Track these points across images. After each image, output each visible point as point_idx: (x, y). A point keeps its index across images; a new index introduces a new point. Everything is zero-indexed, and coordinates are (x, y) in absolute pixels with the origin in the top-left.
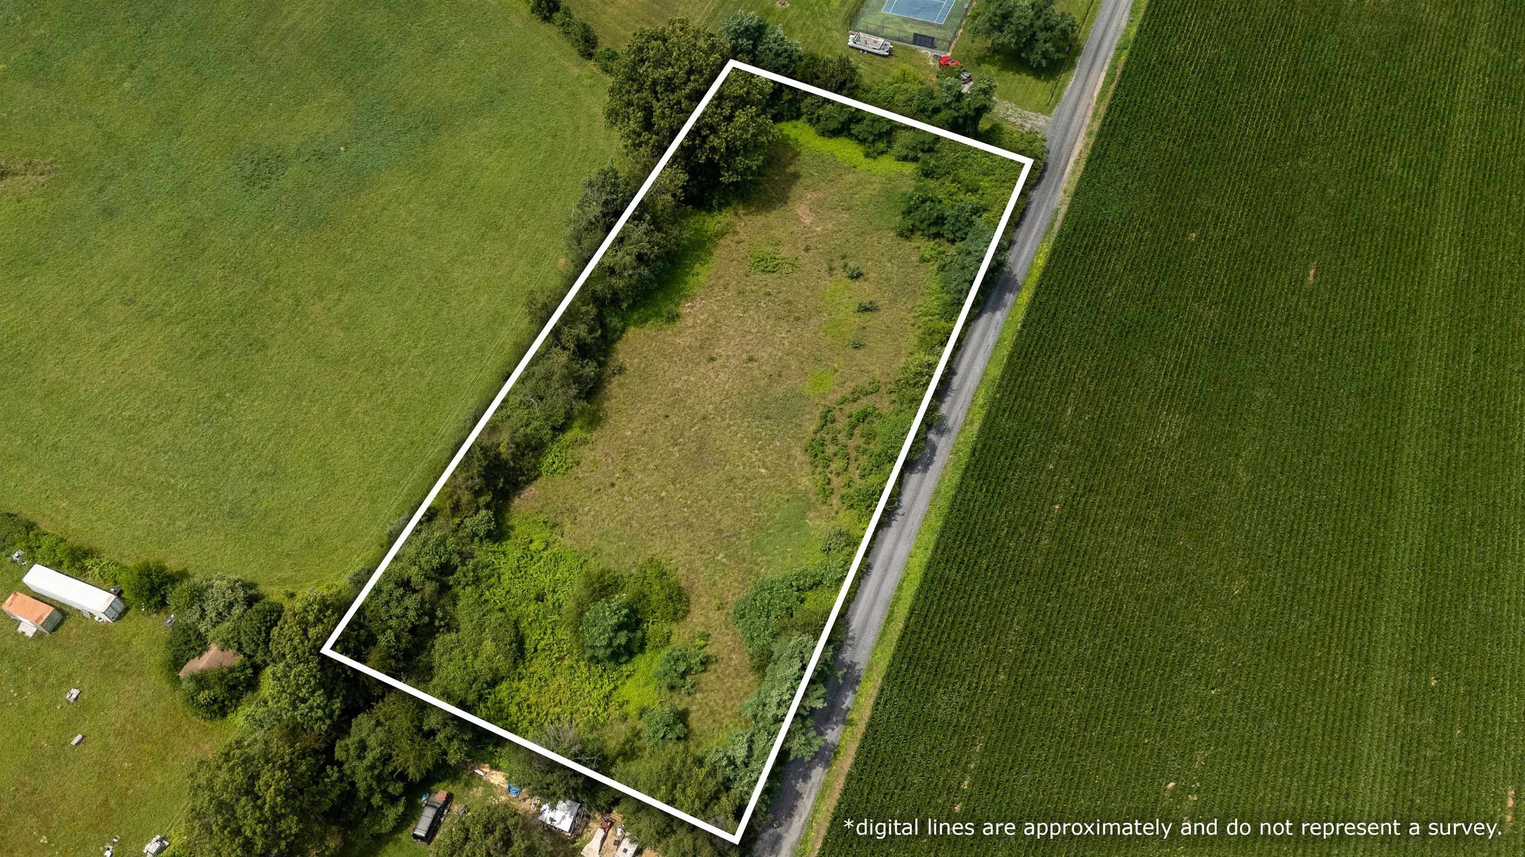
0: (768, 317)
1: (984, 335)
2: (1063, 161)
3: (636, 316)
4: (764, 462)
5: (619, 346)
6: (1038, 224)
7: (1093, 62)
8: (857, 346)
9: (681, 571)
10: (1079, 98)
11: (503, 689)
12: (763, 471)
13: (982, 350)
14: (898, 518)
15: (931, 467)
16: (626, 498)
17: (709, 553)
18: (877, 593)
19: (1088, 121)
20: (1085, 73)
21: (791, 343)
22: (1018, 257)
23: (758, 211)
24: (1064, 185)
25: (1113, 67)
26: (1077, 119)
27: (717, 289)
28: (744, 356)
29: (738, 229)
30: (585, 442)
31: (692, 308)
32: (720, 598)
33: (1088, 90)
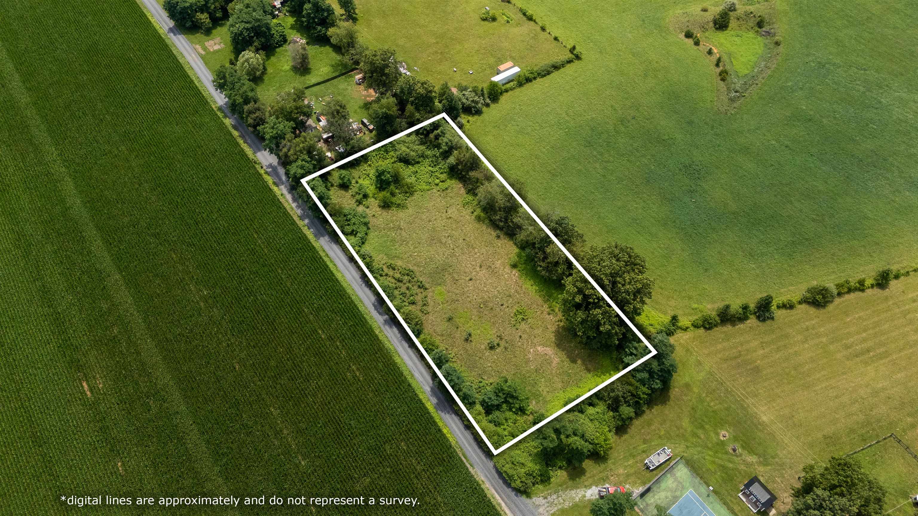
0: (489, 297)
4: (418, 256)
5: (511, 243)
8: (450, 319)
9: (395, 213)
12: (415, 254)
16: (438, 213)
17: (396, 223)
21: (468, 297)
23: (557, 331)
24: (488, 485)
27: (518, 288)
28: (474, 278)
29: (551, 316)
30: (472, 213)
31: (514, 275)
32: (377, 217)
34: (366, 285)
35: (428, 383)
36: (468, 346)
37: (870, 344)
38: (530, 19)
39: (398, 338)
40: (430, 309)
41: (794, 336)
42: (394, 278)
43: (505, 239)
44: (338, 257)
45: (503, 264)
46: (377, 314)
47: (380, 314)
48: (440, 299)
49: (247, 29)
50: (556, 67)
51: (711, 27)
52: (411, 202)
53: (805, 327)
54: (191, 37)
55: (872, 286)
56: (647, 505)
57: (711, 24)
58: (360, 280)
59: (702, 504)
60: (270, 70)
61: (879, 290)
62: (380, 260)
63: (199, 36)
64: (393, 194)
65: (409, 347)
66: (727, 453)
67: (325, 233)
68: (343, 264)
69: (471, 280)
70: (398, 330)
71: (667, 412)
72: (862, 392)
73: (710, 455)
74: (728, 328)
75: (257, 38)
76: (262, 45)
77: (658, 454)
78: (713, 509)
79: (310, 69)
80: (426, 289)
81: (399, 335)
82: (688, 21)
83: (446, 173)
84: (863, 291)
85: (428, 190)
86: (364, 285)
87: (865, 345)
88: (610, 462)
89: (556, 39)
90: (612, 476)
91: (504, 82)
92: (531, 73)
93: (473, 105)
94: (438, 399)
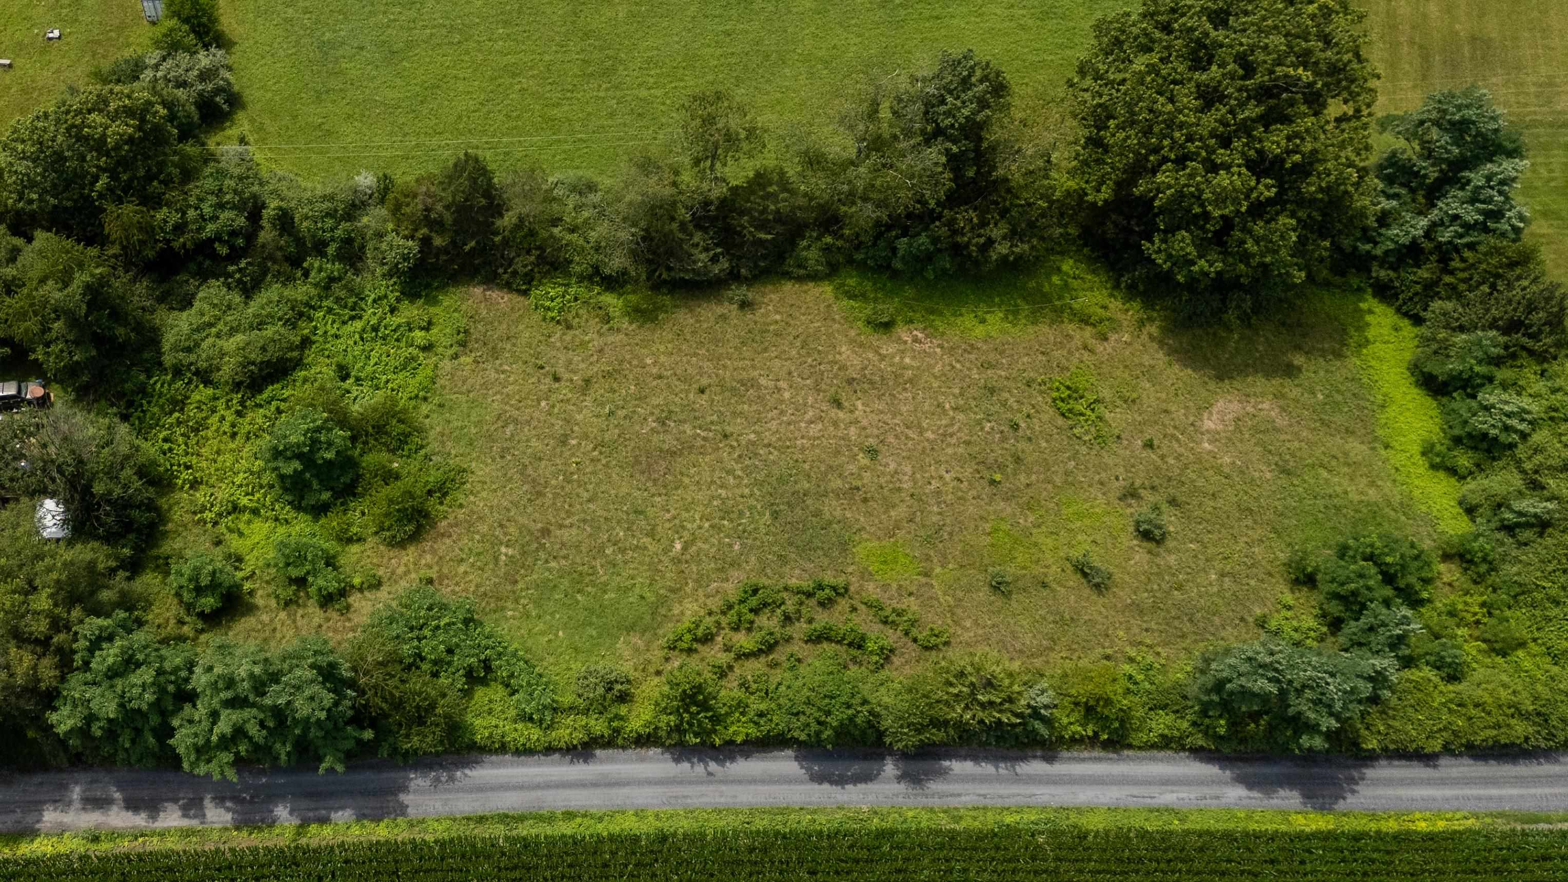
0: (968, 443)
1: (1166, 782)
3: (852, 282)
4: (693, 542)
5: (788, 287)
6: (1514, 792)
8: (999, 587)
9: (461, 514)
11: (202, 393)
12: (678, 546)
13: (1135, 790)
14: (700, 769)
15: (826, 786)
16: (543, 404)
17: (505, 534)
18: (548, 786)
21: (938, 492)
22: (1389, 782)
23: (1172, 352)
27: (972, 357)
28: (872, 441)
29: (1113, 337)
30: (607, 319)
31: (916, 340)
32: (442, 577)
34: (720, 762)
35: (1219, 782)
36: (1121, 594)
39: (999, 779)
40: (931, 621)
42: (748, 656)
43: (764, 295)
44: (538, 787)
45: (860, 345)
46: (861, 787)
47: (866, 778)
52: (445, 449)
58: (686, 766)
65: (1050, 759)
67: (402, 774)
68: (581, 785)
70: (965, 758)
80: (844, 589)
81: (987, 768)
83: (403, 299)
85: (434, 380)
86: (713, 766)
94: (1289, 782)
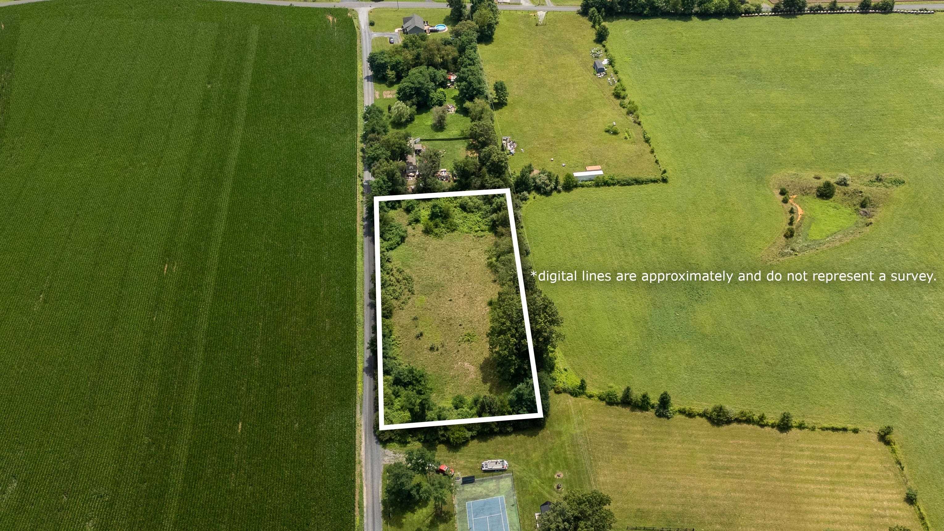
2: (368, 441)
7: (373, 511)
10: (373, 481)
19: (363, 470)
20: (375, 501)
24: (363, 428)
25: (362, 511)
26: (369, 467)
33: (370, 489)
36: (415, 341)
37: (734, 464)
38: (647, 141)
40: (406, 307)
41: (676, 436)
42: (396, 278)
45: (483, 301)
48: (418, 304)
49: (411, 88)
50: (638, 182)
51: (814, 193)
52: (447, 237)
53: (691, 433)
54: (378, 85)
55: (773, 426)
56: (463, 490)
57: (814, 191)
59: (503, 508)
60: (416, 122)
61: (778, 432)
62: (396, 263)
63: (383, 86)
64: (436, 226)
66: (551, 487)
69: (451, 300)
71: (528, 442)
72: (695, 492)
73: (536, 482)
74: (626, 411)
75: (416, 96)
76: (418, 102)
77: (496, 463)
78: (509, 515)
79: (445, 129)
80: (413, 294)
82: (792, 182)
83: (489, 226)
84: (762, 426)
85: (467, 233)
87: (729, 464)
88: (458, 453)
89: (657, 162)
90: (453, 462)
91: (585, 179)
92: (611, 179)
93: (543, 186)
